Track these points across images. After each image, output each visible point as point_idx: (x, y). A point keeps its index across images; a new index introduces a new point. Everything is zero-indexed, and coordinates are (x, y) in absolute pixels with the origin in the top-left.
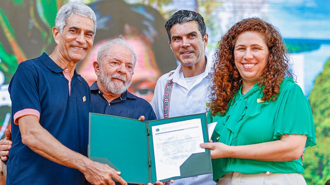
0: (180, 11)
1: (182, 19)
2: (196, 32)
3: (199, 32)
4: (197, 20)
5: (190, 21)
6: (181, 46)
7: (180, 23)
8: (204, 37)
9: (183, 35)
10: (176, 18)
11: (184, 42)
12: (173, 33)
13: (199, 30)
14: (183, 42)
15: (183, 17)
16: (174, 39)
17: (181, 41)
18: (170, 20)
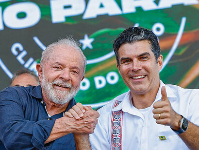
0: (130, 28)
1: (133, 38)
2: (148, 53)
3: (153, 53)
4: (150, 39)
5: (142, 40)
6: (131, 69)
7: (130, 42)
8: (158, 60)
9: (134, 57)
10: (125, 37)
11: (135, 64)
12: (122, 55)
13: (153, 51)
14: (133, 65)
15: (134, 36)
16: (123, 61)
17: (131, 64)
18: (118, 39)
